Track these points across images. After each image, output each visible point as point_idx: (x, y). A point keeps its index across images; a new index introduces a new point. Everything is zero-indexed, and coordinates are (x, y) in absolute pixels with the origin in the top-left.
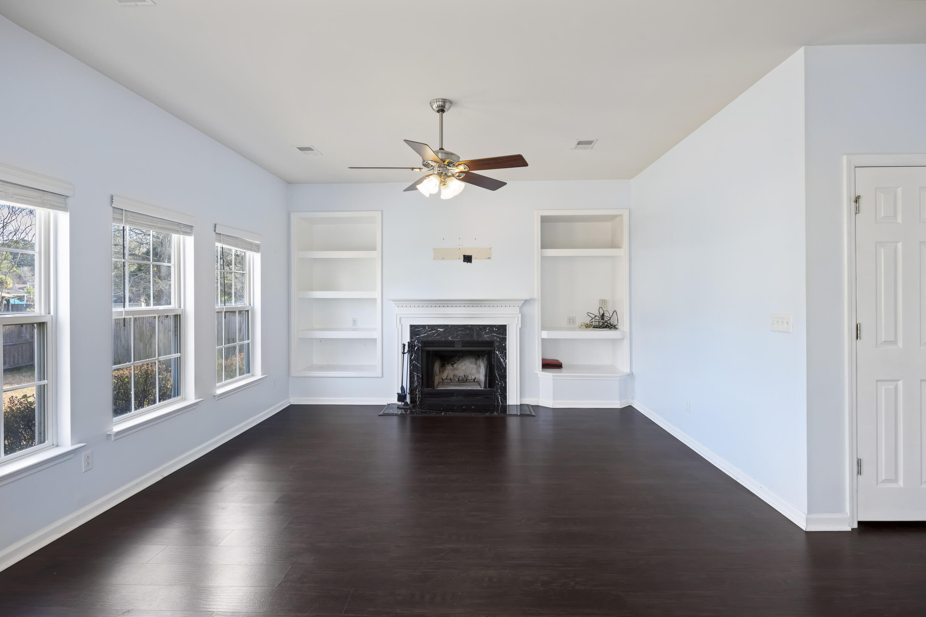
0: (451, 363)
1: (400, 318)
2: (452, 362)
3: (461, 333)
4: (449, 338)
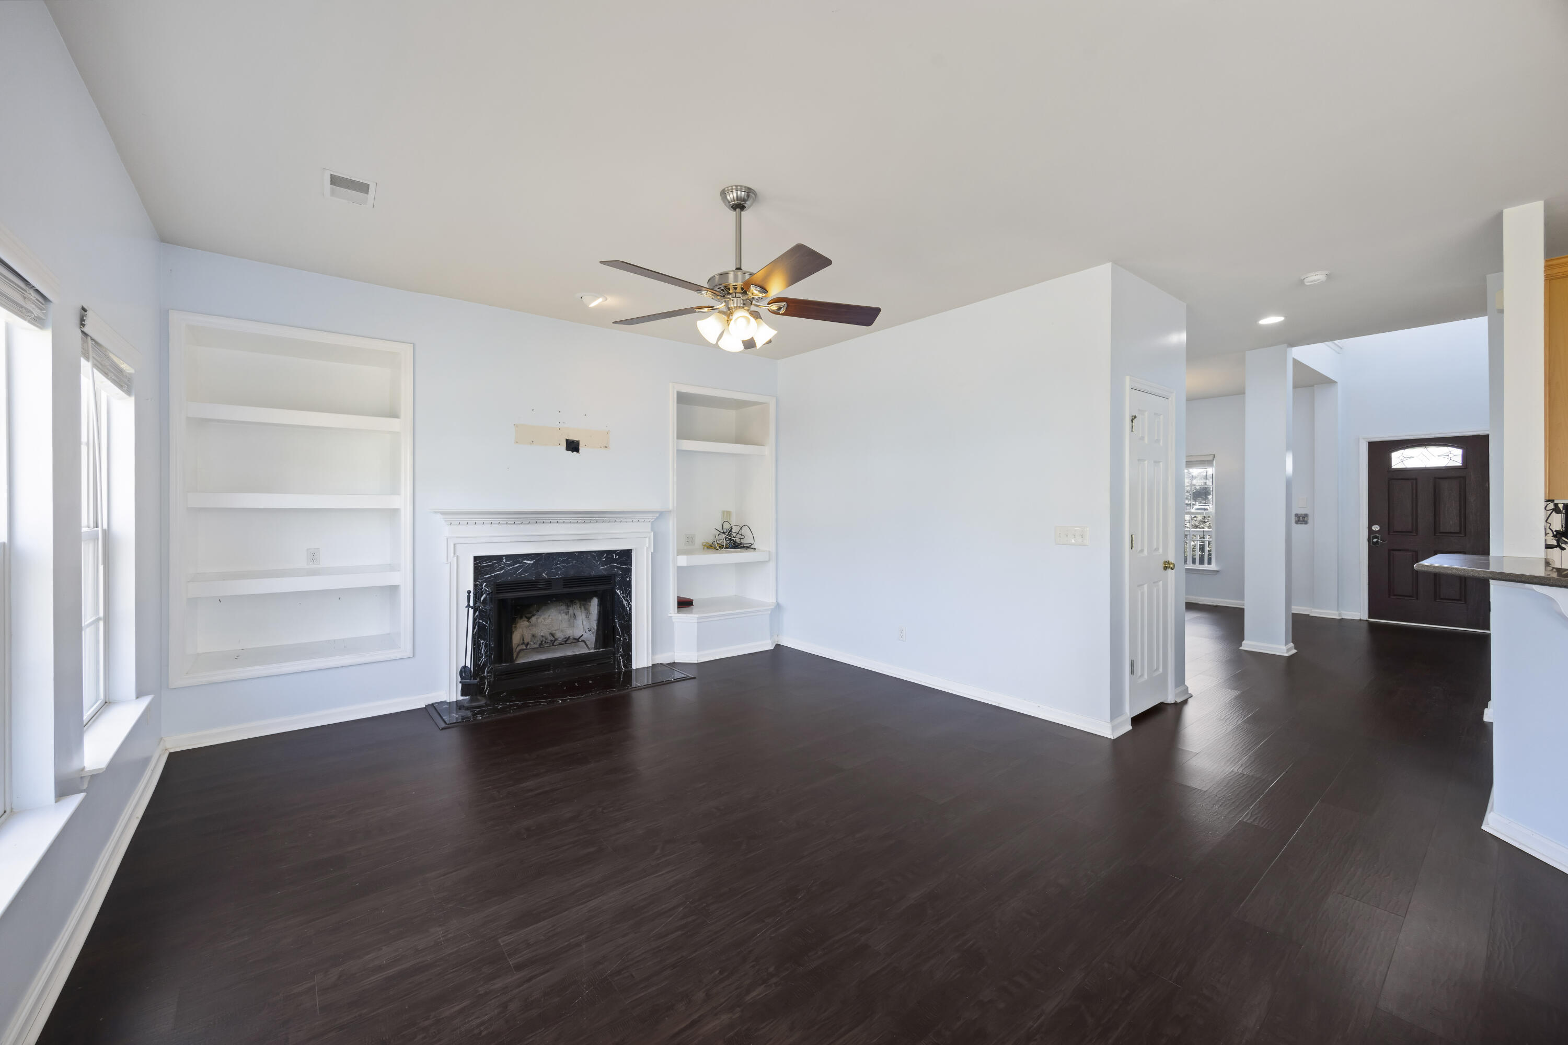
0: (526, 617)
1: (454, 545)
2: (528, 614)
3: (562, 566)
4: (544, 575)
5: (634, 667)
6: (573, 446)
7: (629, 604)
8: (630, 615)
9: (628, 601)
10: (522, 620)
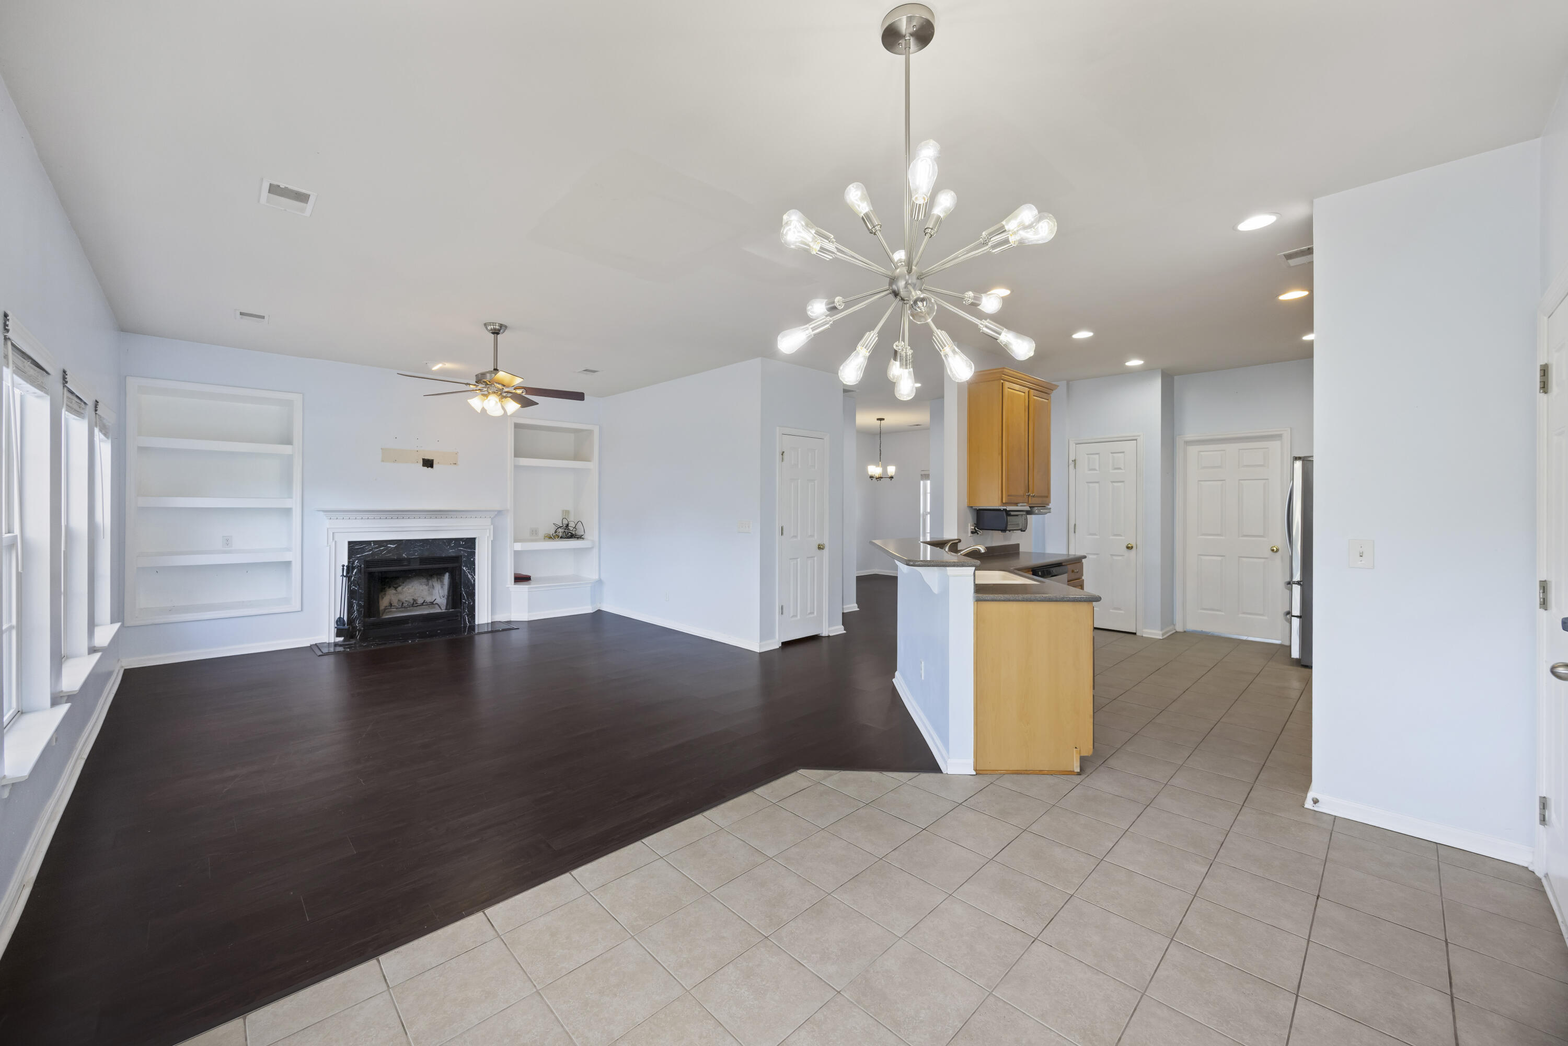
0: (393, 587)
1: (333, 533)
2: (395, 584)
3: (419, 549)
4: (404, 555)
5: (477, 623)
6: (428, 463)
7: (473, 577)
8: (474, 586)
9: (472, 575)
10: (390, 589)
